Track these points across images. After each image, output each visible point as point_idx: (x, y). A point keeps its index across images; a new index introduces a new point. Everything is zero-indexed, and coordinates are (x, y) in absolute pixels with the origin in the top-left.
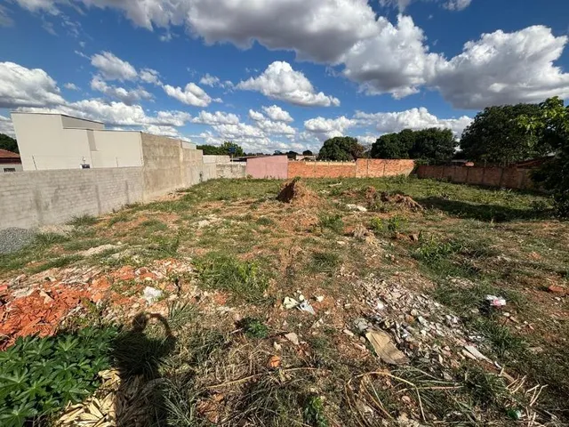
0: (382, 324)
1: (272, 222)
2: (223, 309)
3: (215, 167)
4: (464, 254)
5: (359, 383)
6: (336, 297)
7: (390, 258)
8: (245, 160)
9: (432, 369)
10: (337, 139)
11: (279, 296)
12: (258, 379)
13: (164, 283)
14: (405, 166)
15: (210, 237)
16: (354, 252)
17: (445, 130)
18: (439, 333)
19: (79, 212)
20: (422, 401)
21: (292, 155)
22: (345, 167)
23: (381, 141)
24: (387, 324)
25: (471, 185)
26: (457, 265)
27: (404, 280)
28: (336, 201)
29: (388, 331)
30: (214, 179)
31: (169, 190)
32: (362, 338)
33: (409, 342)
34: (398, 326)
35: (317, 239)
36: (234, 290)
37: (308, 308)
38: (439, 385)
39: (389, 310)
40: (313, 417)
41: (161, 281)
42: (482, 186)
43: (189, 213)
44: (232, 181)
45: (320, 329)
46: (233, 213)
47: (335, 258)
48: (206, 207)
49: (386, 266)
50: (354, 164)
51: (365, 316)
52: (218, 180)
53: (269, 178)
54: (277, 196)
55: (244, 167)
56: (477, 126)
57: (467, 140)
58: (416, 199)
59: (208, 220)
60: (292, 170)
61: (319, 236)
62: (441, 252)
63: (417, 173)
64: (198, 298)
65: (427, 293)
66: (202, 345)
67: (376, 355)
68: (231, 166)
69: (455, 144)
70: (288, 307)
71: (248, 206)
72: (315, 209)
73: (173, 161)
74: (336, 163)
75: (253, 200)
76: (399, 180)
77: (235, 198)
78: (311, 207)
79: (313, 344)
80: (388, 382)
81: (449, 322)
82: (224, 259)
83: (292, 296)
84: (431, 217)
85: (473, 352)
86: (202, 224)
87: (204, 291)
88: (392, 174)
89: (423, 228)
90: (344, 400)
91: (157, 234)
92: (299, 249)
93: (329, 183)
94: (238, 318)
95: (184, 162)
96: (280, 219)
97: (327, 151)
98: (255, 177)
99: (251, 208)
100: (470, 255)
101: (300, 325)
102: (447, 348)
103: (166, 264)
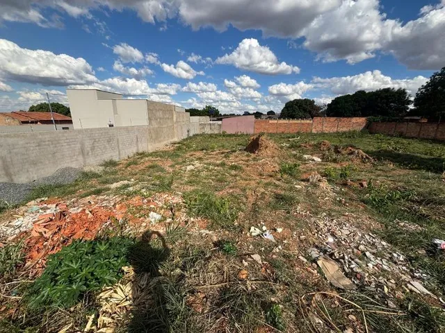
0: (332, 255)
1: (241, 169)
2: (204, 232)
3: (197, 125)
4: (413, 201)
5: (312, 299)
6: (292, 229)
7: (340, 201)
8: (221, 120)
9: (377, 297)
10: (297, 102)
11: (246, 226)
12: (230, 286)
13: (163, 210)
14: (358, 123)
15: (194, 178)
16: (308, 195)
17: (399, 90)
18: (385, 267)
19: (107, 157)
20: (367, 321)
21: (258, 115)
22: (303, 124)
23: (336, 102)
24: (336, 254)
25: (423, 140)
26: (405, 211)
27: (352, 220)
28: (294, 152)
29: (337, 260)
30: (197, 135)
31: (165, 142)
32: (314, 264)
33: (357, 272)
34: (346, 258)
35: (277, 183)
36: (213, 218)
37: (269, 236)
38: (383, 310)
39: (338, 244)
40: (274, 319)
41: (161, 208)
42: (435, 141)
43: (180, 160)
44: (211, 136)
45: (279, 254)
46: (212, 160)
47: (292, 198)
48: (191, 155)
49: (337, 208)
50: (311, 122)
51: (317, 247)
52: (201, 135)
53: (239, 134)
54: (245, 147)
55: (220, 125)
56: (433, 85)
57: (421, 99)
58: (367, 152)
59: (193, 165)
60: (258, 127)
61: (279, 180)
62: (390, 198)
63: (369, 129)
64: (186, 222)
65: (374, 233)
66: (189, 256)
67: (326, 279)
68: (210, 124)
69: (409, 102)
70: (253, 234)
71: (223, 155)
72: (276, 158)
73: (169, 121)
74: (295, 121)
75: (226, 151)
76: (351, 135)
77: (213, 149)
78: (273, 157)
79: (273, 265)
80: (336, 302)
81: (395, 259)
82: (205, 195)
83: (257, 226)
84: (379, 168)
85: (418, 287)
86: (189, 168)
87: (190, 217)
88: (345, 129)
89: (373, 177)
90: (298, 310)
91: (157, 174)
92: (262, 190)
93: (289, 138)
94: (215, 239)
95: (177, 122)
96: (248, 166)
97: (288, 110)
98: (228, 132)
99: (225, 157)
100: (420, 203)
101: (263, 249)
102: (393, 281)
103: (165, 196)
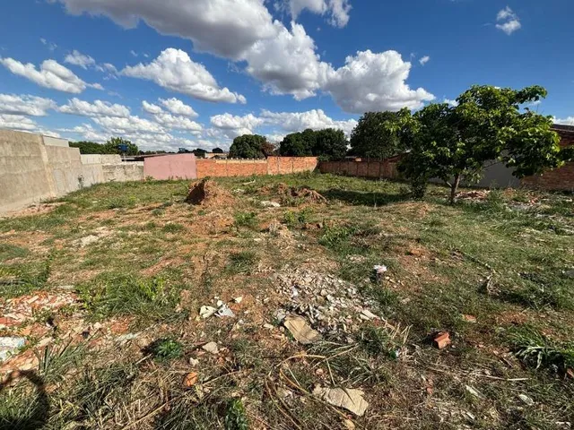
0: (298, 310)
1: (181, 228)
2: (123, 339)
3: (97, 168)
4: (357, 235)
5: (278, 372)
6: (254, 294)
7: (301, 248)
8: (142, 159)
9: (339, 338)
10: (246, 138)
11: (193, 308)
12: (172, 406)
13: (29, 327)
14: (310, 163)
15: (99, 255)
16: (269, 247)
17: (339, 130)
18: (343, 306)
20: (332, 368)
21: (199, 153)
22: (257, 165)
23: (287, 140)
24: (302, 309)
25: (360, 177)
26: (353, 245)
27: (313, 265)
28: (251, 199)
29: (304, 314)
30: (101, 184)
31: (29, 201)
32: (282, 328)
33: (321, 320)
34: (311, 308)
35: (233, 239)
36: (139, 312)
37: (226, 312)
38: (345, 350)
39: (303, 295)
40: (234, 422)
41: (24, 325)
42: (368, 178)
43: (66, 229)
44: (127, 185)
45: (239, 331)
46: (132, 222)
47: (251, 256)
48: (91, 218)
49: (299, 256)
50: (266, 162)
51: (283, 306)
52: (106, 184)
53: (175, 179)
54: (185, 198)
55: (141, 168)
56: (361, 128)
57: (356, 140)
58: (320, 192)
59: (95, 234)
60: (201, 169)
61: (236, 235)
62: (341, 236)
63: (320, 168)
64: (85, 334)
65: (332, 273)
66: (94, 390)
67: (294, 340)
68: (124, 167)
69: (347, 143)
70: (205, 316)
71: (151, 212)
72: (230, 208)
73: (31, 163)
74: (248, 161)
75: (155, 205)
76: (306, 175)
77: (132, 205)
78: (225, 208)
79: (234, 348)
80: (305, 362)
81: (350, 294)
82: (121, 279)
83: (210, 304)
84: (332, 206)
85: (368, 314)
86: (86, 241)
87: (94, 322)
88: (300, 170)
89: (327, 217)
90: (265, 393)
91: (10, 262)
92: (214, 253)
93: (243, 181)
94: (145, 343)
95: (51, 164)
96: (191, 223)
97: (238, 148)
98: (157, 178)
99: (155, 214)
100: (362, 235)
101: (219, 331)
102: (350, 317)
103: (30, 301)
